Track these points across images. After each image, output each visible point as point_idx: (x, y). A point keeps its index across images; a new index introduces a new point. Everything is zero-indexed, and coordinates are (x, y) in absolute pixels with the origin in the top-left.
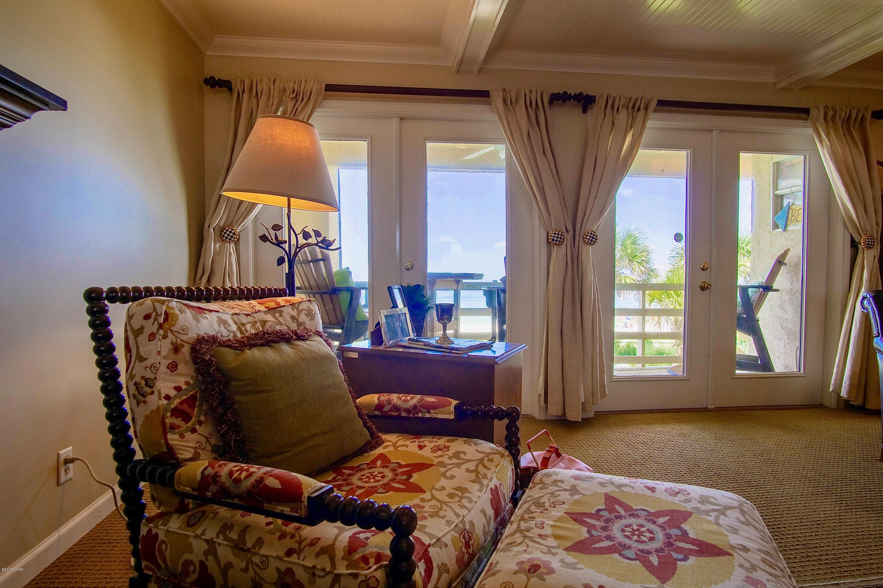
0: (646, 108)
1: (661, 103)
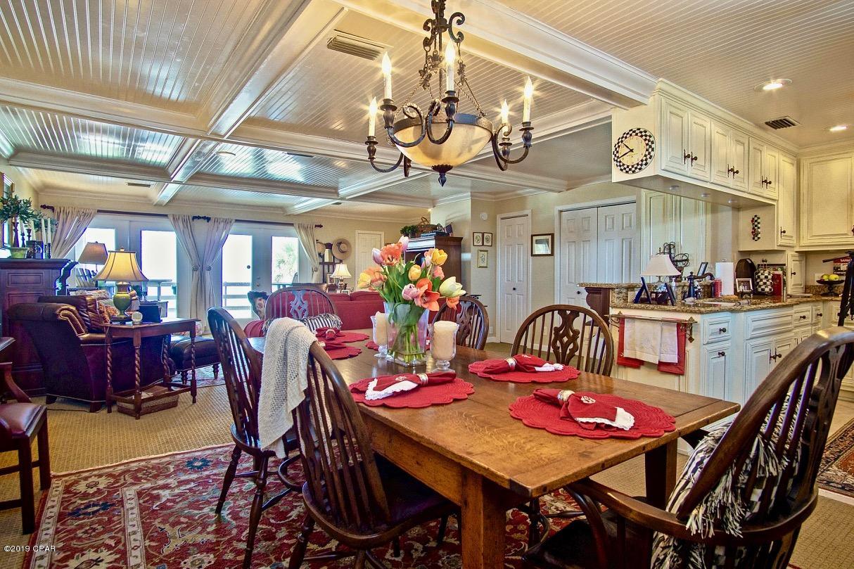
0: (231, 222)
1: (237, 221)
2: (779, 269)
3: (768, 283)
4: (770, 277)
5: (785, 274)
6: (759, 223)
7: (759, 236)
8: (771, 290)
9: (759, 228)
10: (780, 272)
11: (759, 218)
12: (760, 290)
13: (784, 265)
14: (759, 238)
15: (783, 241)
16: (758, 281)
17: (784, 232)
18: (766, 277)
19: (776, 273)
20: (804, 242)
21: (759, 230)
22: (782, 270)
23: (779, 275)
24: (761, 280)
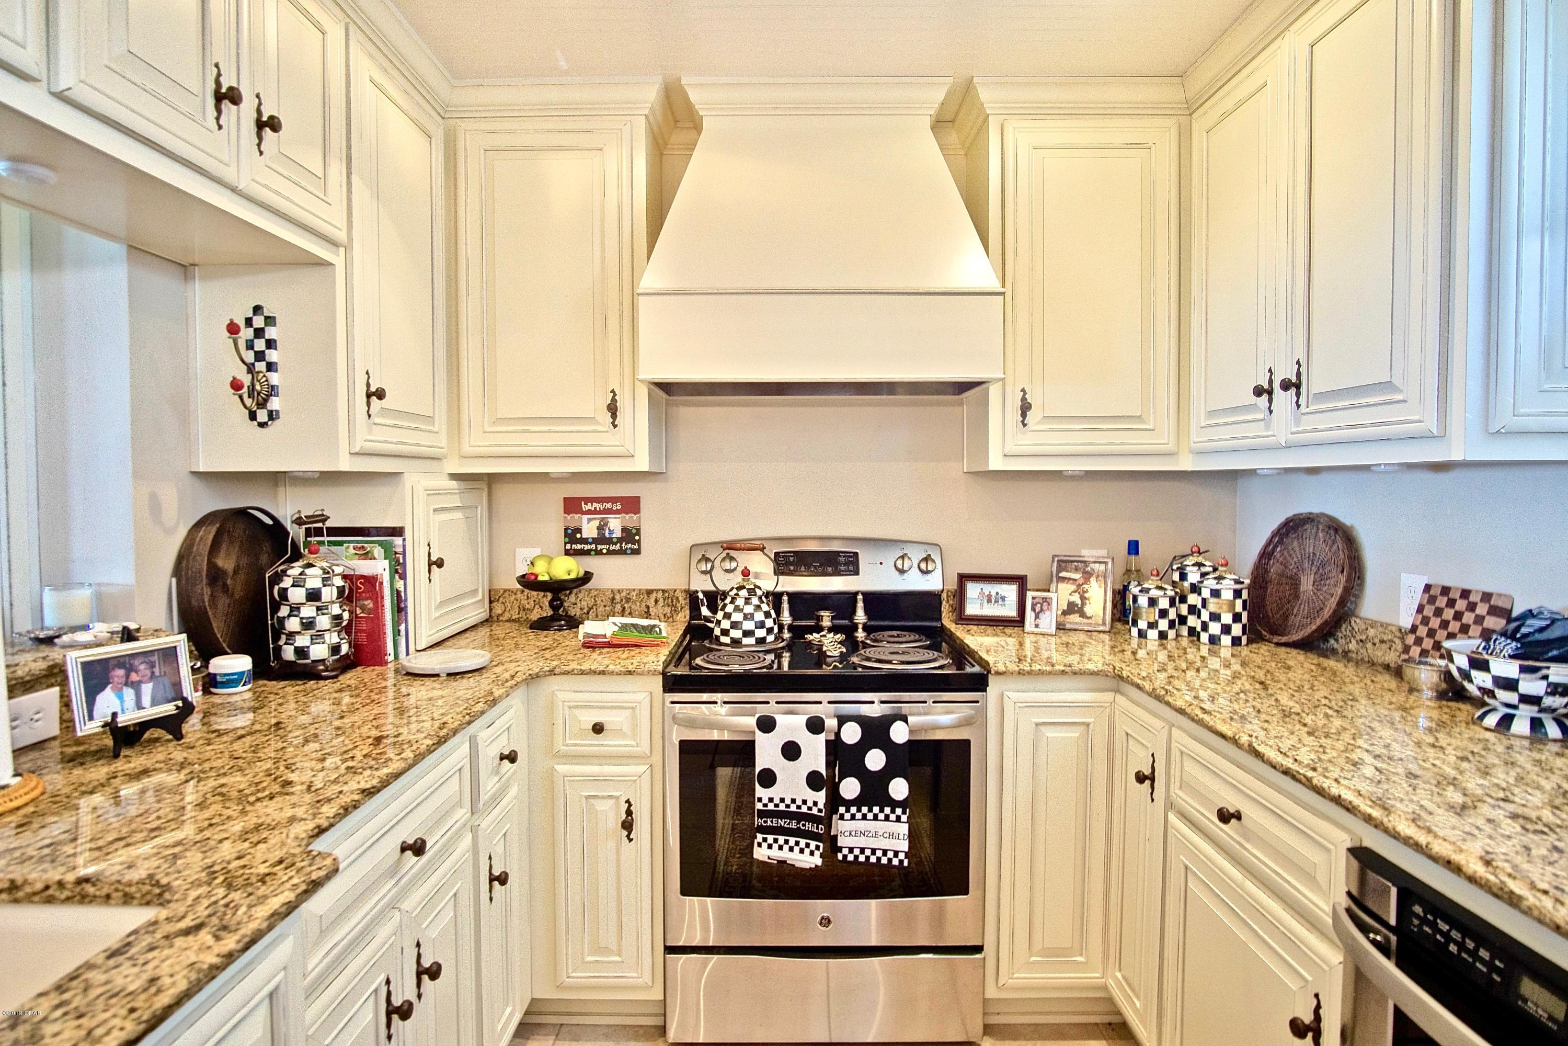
2: (378, 551)
3: (324, 622)
4: (329, 594)
5: (398, 569)
6: (271, 344)
7: (275, 404)
8: (335, 649)
9: (271, 367)
10: (379, 567)
11: (270, 321)
12: (289, 653)
13: (397, 532)
14: (272, 416)
15: (379, 434)
16: (284, 611)
17: (380, 394)
18: (314, 596)
19: (364, 568)
20: (474, 442)
21: (274, 378)
22: (390, 553)
23: (371, 581)
24: (295, 609)
